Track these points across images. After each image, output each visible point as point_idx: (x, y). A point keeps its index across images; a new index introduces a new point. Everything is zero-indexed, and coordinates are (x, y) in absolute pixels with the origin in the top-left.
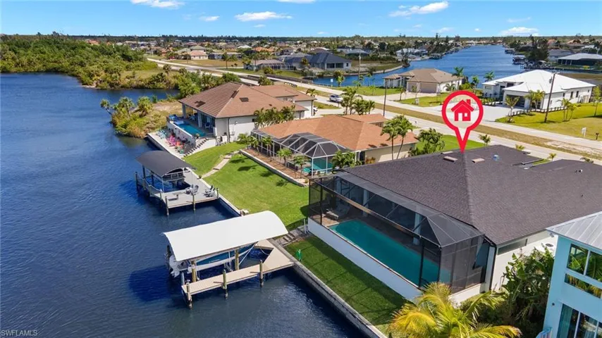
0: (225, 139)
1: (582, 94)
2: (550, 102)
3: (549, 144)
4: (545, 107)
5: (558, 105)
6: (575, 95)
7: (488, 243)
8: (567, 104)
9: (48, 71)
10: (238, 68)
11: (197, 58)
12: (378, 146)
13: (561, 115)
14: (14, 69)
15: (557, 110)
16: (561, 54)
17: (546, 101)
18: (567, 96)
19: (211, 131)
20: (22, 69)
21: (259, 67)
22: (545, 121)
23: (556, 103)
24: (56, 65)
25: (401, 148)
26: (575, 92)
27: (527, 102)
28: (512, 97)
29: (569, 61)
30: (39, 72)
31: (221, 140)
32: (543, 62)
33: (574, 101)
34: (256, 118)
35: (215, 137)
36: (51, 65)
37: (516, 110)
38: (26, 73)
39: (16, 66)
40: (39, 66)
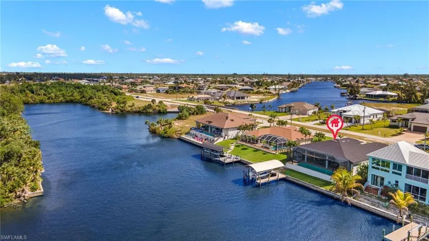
0: (226, 137)
1: (378, 116)
2: (364, 120)
3: (365, 139)
4: (362, 123)
5: (368, 121)
6: (375, 116)
7: (351, 163)
8: (371, 121)
9: (67, 102)
10: (184, 99)
11: (150, 92)
12: (300, 139)
13: (369, 126)
14: (47, 101)
15: (367, 124)
16: (368, 91)
17: (362, 120)
18: (372, 117)
19: (220, 134)
20: (52, 101)
21: (198, 99)
22: (363, 129)
23: (367, 121)
24: (72, 98)
25: (309, 140)
26: (375, 115)
27: (353, 120)
28: (347, 118)
29: (372, 95)
30: (61, 102)
31: (225, 138)
32: (358, 95)
33: (375, 120)
34: (239, 128)
35: (223, 137)
36: (68, 98)
37: (349, 124)
38: (54, 103)
39: (48, 99)
40: (61, 99)
